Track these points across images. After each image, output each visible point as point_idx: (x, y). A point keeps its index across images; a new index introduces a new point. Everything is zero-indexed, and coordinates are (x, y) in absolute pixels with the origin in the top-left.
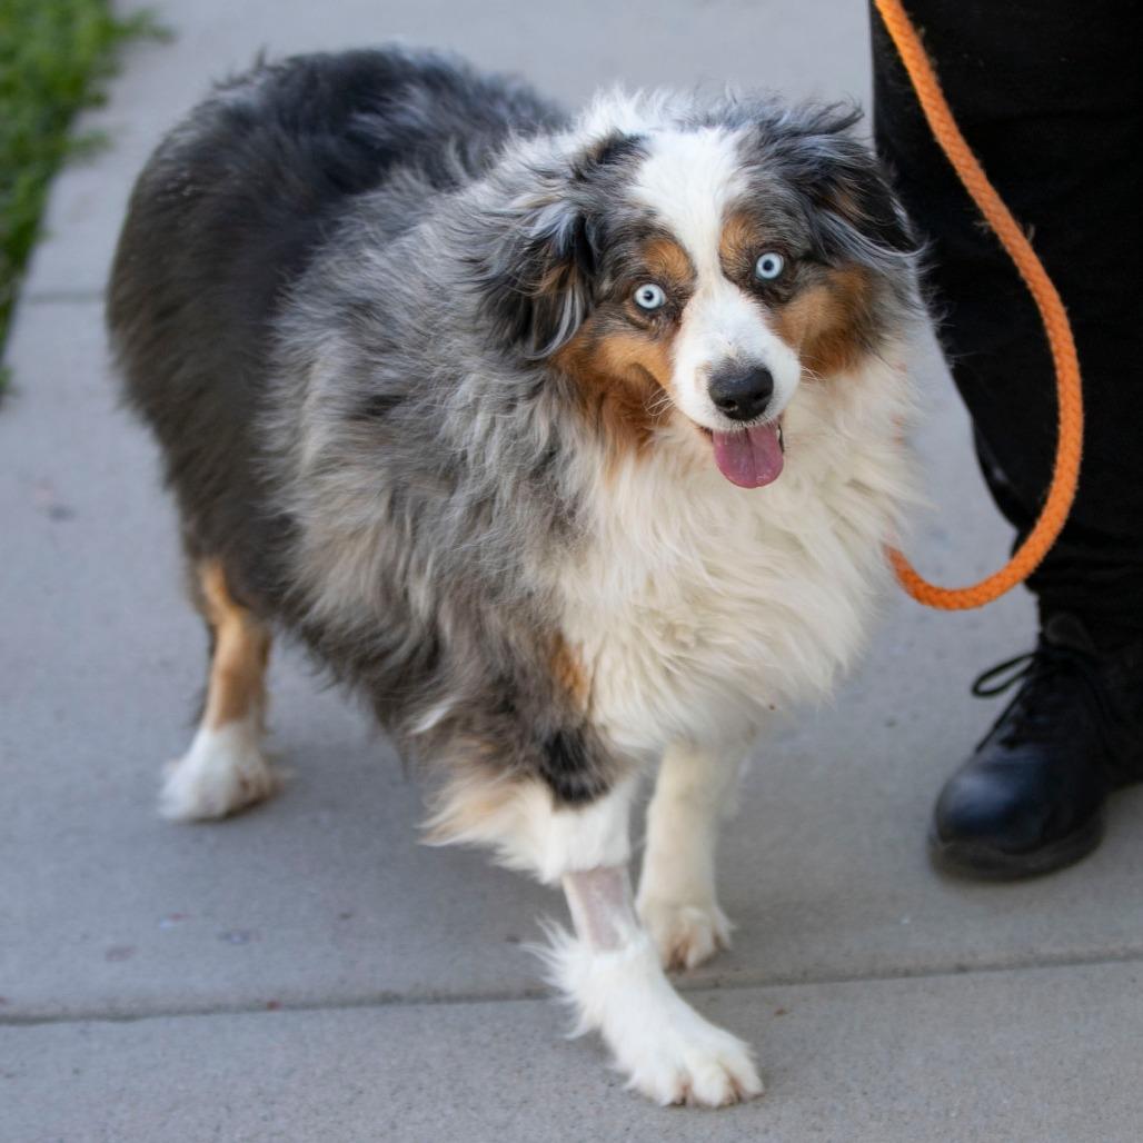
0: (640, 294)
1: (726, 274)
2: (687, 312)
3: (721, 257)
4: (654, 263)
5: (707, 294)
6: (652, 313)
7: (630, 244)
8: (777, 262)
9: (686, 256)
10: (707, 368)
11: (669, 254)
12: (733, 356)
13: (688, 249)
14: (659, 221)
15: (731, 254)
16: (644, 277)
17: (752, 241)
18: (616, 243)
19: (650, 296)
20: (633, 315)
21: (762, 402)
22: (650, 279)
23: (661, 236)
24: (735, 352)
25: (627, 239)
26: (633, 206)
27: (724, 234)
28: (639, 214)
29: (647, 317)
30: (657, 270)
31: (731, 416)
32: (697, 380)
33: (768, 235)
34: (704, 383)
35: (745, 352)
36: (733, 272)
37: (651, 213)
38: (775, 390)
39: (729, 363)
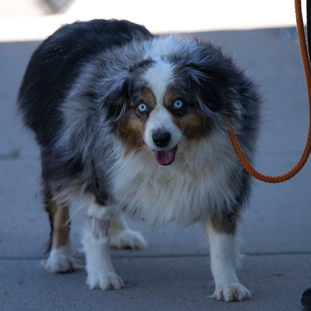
0: (140, 107)
1: (164, 105)
2: (151, 114)
3: (164, 100)
4: (145, 97)
5: (157, 110)
6: (142, 113)
8: (181, 104)
9: (154, 97)
10: (153, 130)
11: (149, 95)
12: (161, 128)
13: (155, 96)
14: (148, 86)
15: (167, 100)
16: (142, 102)
17: (174, 97)
18: (135, 92)
19: (142, 108)
20: (137, 113)
21: (167, 142)
22: (143, 102)
23: (148, 90)
24: (161, 127)
25: (138, 91)
26: (141, 81)
27: (166, 94)
28: (143, 83)
29: (141, 114)
30: (145, 99)
31: (157, 145)
32: (150, 134)
33: (178, 96)
34: (151, 135)
35: (164, 128)
36: (167, 105)
37: (146, 83)
38: (171, 140)
39: (159, 130)
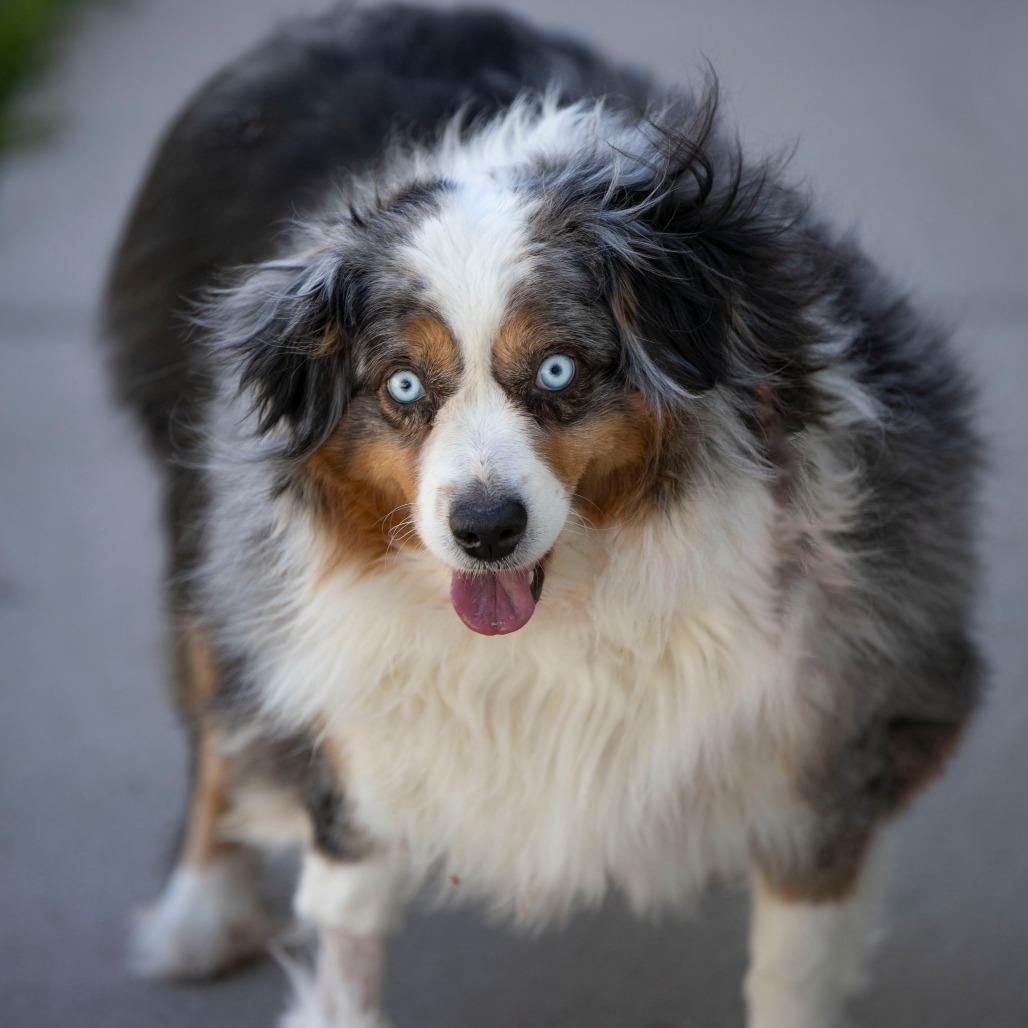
0: (395, 384)
1: (496, 376)
2: (442, 414)
3: (494, 355)
4: (413, 343)
5: (468, 398)
6: (405, 408)
7: (390, 321)
8: (567, 367)
9: (454, 343)
10: (449, 490)
11: (432, 336)
12: (483, 479)
13: (456, 335)
14: (425, 296)
15: (506, 356)
16: (402, 362)
17: (540, 342)
18: (374, 318)
19: (403, 387)
20: (387, 409)
21: (511, 540)
22: (408, 364)
23: (424, 313)
24: (487, 476)
25: (387, 315)
26: (400, 272)
27: (503, 331)
28: (404, 284)
29: (400, 413)
30: (416, 353)
31: (471, 553)
32: (439, 504)
33: (557, 335)
34: (446, 510)
35: (498, 477)
36: (507, 374)
37: (418, 285)
38: (528, 530)
39: (477, 487)
